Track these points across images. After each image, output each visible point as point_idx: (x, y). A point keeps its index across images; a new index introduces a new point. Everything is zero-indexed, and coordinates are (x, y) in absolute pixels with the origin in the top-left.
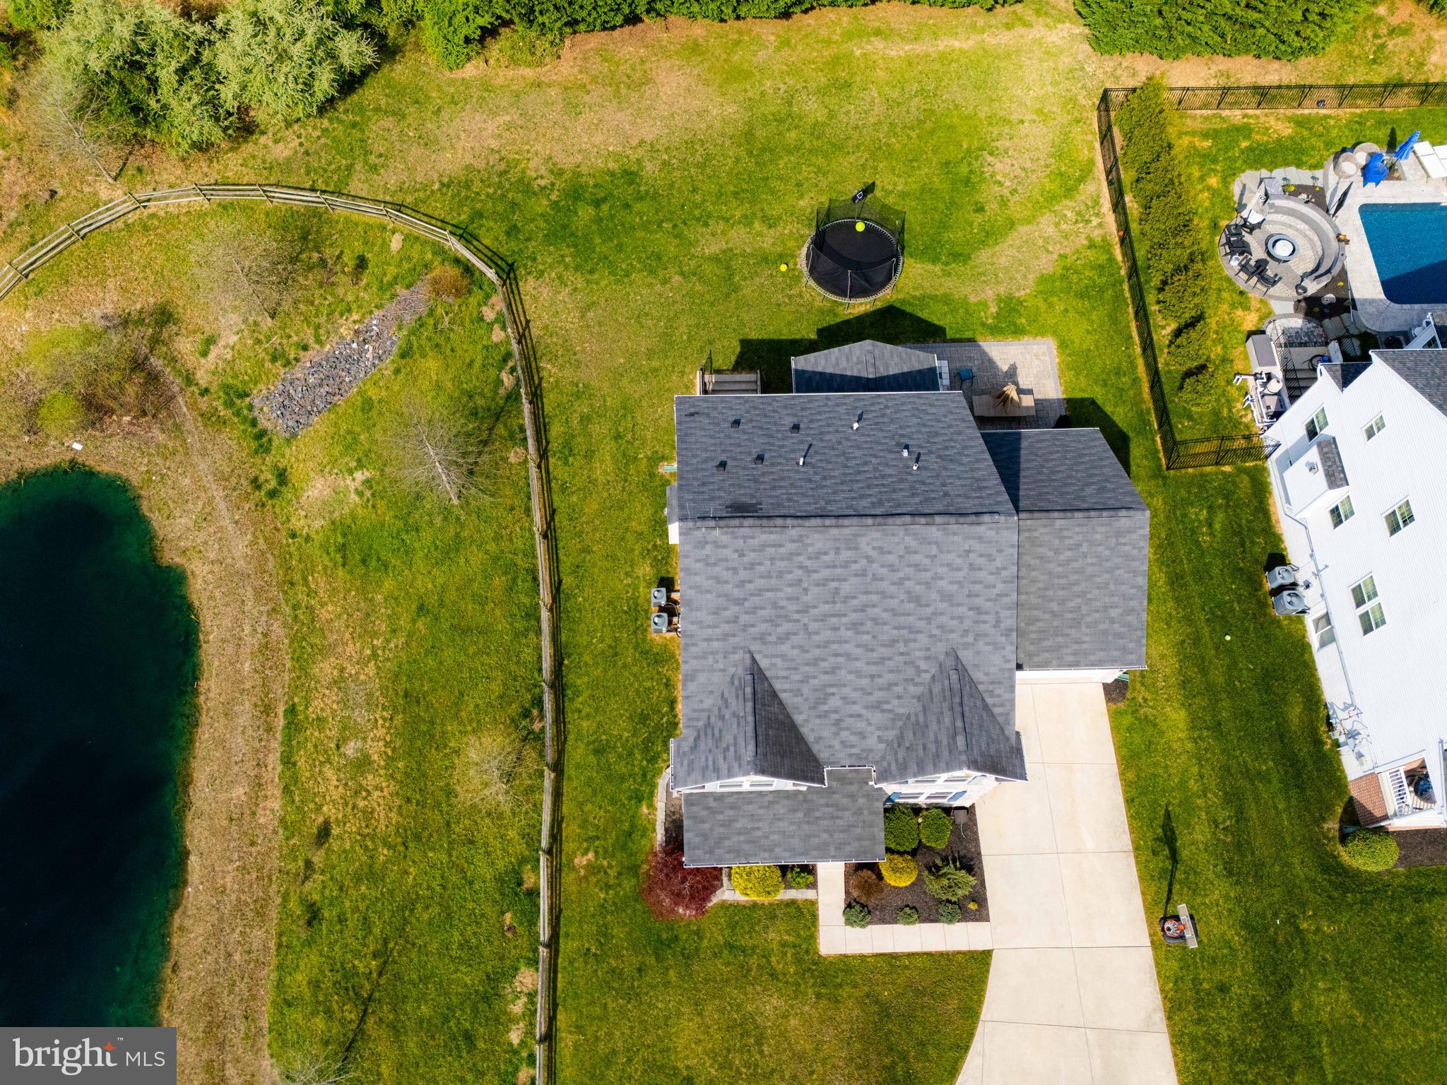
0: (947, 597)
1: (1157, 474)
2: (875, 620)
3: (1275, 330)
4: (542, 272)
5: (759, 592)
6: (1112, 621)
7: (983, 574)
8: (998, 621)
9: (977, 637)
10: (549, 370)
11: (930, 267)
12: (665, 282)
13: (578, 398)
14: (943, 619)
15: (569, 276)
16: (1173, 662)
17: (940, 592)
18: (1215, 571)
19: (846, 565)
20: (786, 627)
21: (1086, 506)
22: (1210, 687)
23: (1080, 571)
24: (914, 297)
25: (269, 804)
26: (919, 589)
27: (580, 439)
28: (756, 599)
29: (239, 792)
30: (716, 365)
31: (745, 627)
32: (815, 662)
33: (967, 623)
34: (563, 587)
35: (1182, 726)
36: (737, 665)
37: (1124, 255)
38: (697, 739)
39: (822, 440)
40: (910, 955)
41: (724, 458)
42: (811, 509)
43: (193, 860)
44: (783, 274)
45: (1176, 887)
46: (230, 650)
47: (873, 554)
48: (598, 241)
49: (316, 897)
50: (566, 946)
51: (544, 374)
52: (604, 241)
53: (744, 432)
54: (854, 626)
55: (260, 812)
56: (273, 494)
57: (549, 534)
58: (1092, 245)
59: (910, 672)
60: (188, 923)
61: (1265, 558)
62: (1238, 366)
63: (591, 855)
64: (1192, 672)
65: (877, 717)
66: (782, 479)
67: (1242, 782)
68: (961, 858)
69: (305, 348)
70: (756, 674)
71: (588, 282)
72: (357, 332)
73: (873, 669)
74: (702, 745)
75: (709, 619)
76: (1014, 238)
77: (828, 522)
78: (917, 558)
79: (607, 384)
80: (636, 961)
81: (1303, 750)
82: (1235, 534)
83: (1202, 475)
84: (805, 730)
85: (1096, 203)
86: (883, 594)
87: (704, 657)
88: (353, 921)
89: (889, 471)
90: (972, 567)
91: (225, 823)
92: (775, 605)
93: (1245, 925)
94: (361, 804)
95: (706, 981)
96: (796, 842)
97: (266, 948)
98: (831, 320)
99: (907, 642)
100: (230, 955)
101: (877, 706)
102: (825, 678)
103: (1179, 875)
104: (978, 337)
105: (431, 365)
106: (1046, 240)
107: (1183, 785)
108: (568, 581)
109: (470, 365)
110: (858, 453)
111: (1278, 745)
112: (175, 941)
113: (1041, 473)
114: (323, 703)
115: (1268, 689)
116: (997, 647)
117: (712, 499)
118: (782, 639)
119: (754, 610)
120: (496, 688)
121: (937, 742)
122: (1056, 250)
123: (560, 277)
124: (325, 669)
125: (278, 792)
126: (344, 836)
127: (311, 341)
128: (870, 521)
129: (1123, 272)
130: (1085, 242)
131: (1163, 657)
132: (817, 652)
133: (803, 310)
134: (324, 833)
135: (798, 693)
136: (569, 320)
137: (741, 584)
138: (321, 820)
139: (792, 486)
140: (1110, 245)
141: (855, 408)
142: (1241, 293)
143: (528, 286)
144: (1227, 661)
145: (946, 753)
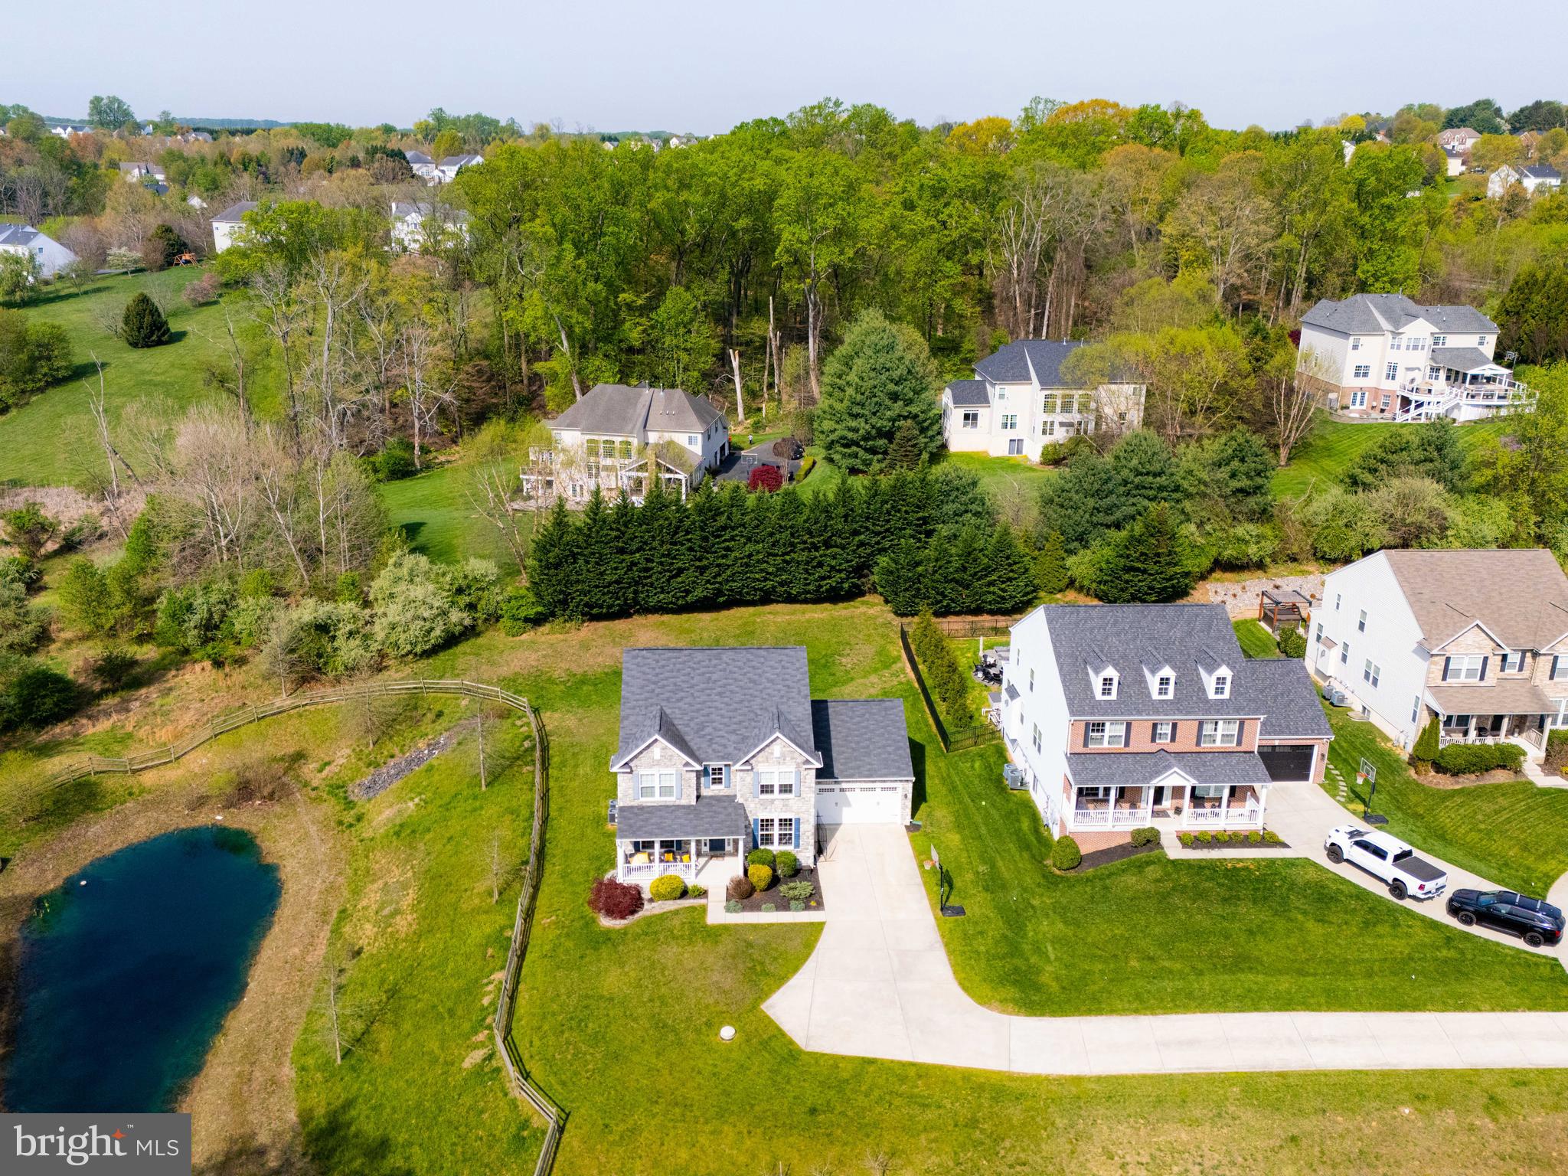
0: (769, 680)
1: (941, 755)
2: (732, 692)
4: (558, 709)
5: (667, 679)
6: (889, 753)
8: (799, 692)
9: (789, 699)
10: (555, 740)
13: (572, 747)
14: (769, 691)
15: (574, 709)
17: (767, 678)
18: (976, 783)
20: (681, 695)
22: (973, 824)
23: (866, 727)
25: (317, 952)
26: (755, 677)
27: (570, 761)
28: (664, 682)
29: (295, 949)
31: (658, 695)
32: (698, 710)
33: (783, 692)
34: (550, 816)
35: (957, 840)
36: (653, 713)
37: (919, 684)
43: (252, 986)
45: (952, 896)
47: (730, 662)
48: (594, 697)
49: (345, 981)
51: (551, 741)
54: (720, 694)
56: (352, 826)
58: (901, 684)
59: (752, 715)
60: (240, 1014)
64: (963, 819)
65: (733, 738)
67: (993, 855)
70: (663, 714)
73: (731, 715)
75: (638, 691)
76: (855, 683)
78: (753, 663)
83: (967, 751)
84: (691, 745)
85: (902, 669)
86: (736, 680)
87: (634, 709)
90: (783, 667)
91: (281, 966)
92: (675, 685)
93: (997, 907)
95: (628, 952)
97: (298, 1015)
99: (749, 701)
101: (734, 732)
102: (703, 719)
103: (954, 892)
106: (873, 684)
108: (553, 814)
109: (505, 741)
112: (228, 1024)
114: (369, 900)
115: (1009, 819)
116: (799, 703)
118: (679, 700)
119: (664, 686)
122: (879, 686)
123: (567, 710)
124: (373, 886)
125: (325, 945)
126: (373, 949)
129: (918, 690)
130: (897, 683)
132: (699, 706)
134: (357, 953)
135: (687, 725)
136: (571, 723)
137: (657, 675)
140: (911, 683)
142: (986, 686)
143: (546, 714)
144: (983, 812)
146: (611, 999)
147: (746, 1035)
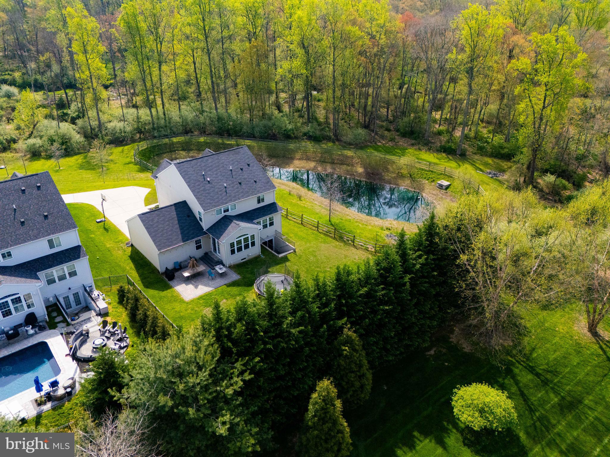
16: (113, 253)
22: (100, 251)
30: (293, 254)
39: (231, 180)
53: (251, 179)
66: (233, 164)
104: (214, 290)
107: (105, 238)
117: (244, 154)
131: (117, 253)
139: (229, 162)
141: (230, 196)
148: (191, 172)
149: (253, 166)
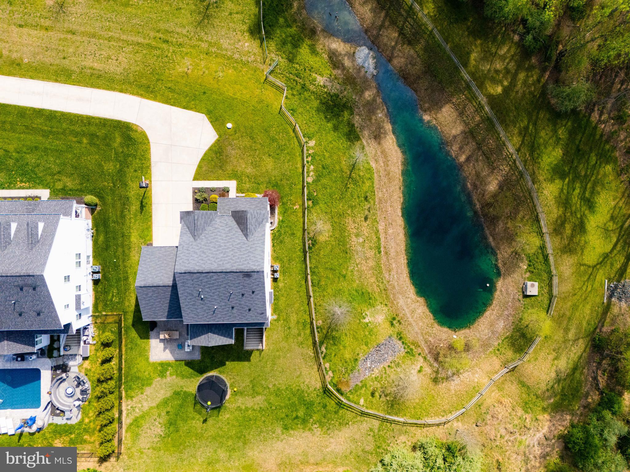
0: (195, 253)
1: (125, 313)
2: (215, 247)
3: (79, 359)
4: (315, 390)
5: (244, 254)
6: (150, 258)
7: (185, 258)
9: (189, 244)
10: (311, 353)
11: (187, 390)
12: (274, 385)
13: (302, 342)
14: (197, 248)
15: (306, 389)
16: (132, 255)
17: (197, 254)
18: (114, 281)
19: (221, 260)
20: (238, 246)
21: (153, 288)
22: (123, 246)
23: (157, 271)
24: (193, 378)
25: (382, 228)
26: (203, 255)
27: (301, 328)
28: (245, 252)
29: (390, 231)
30: (258, 352)
31: (249, 246)
32: (231, 238)
33: (191, 247)
34: (304, 281)
35: (133, 237)
36: (251, 238)
37: (121, 393)
38: (262, 222)
39: (225, 302)
40: (214, 180)
41: (253, 295)
42: (229, 275)
43: (400, 214)
44: (236, 387)
45: (142, 195)
46: (399, 271)
47: (213, 263)
48: (297, 402)
49: (366, 203)
50: (300, 186)
51: (312, 351)
52: (295, 402)
53: (247, 306)
54: (220, 246)
55: (384, 226)
56: (394, 319)
57: (309, 297)
58: (132, 397)
59: (207, 236)
60: (399, 199)
61: (99, 284)
62: (93, 348)
63: (295, 208)
64: (127, 251)
65: (216, 226)
66: (237, 287)
67: (120, 221)
68: (198, 202)
69: (389, 366)
70: (246, 235)
71: (299, 386)
72: (373, 371)
73: (217, 237)
74: (261, 220)
75: (257, 248)
76: (158, 401)
77: (225, 271)
78: (202, 262)
79: (293, 347)
80: (282, 182)
81: (101, 228)
82: (106, 292)
83: (112, 312)
84: (235, 223)
85: (127, 415)
86: (212, 253)
87: (259, 240)
88: (355, 197)
89: (207, 290)
90: (188, 260)
91: (393, 223)
92: (240, 251)
93: (126, 185)
94: (356, 225)
95: (265, 177)
96: (240, 202)
97: (378, 192)
98: (221, 369)
99: (207, 243)
100: (387, 191)
101: (216, 228)
102: (229, 235)
103: (141, 198)
104: (174, 362)
105: (348, 356)
106: (147, 400)
107: (135, 221)
108: (303, 282)
109: (335, 355)
110: (215, 297)
111: (108, 230)
112: (401, 195)
113: (163, 301)
114: (371, 253)
115: (107, 245)
117: (256, 279)
118: (239, 243)
119: (246, 250)
120: (322, 253)
121: (202, 218)
122: (144, 396)
123: (309, 388)
124: (371, 263)
125: (380, 230)
126: (360, 218)
127: (387, 368)
128: (214, 271)
129: (123, 386)
130: (134, 399)
131: (134, 256)
132: (230, 241)
133: (230, 373)
134: (366, 219)
135: (236, 231)
136: (305, 371)
137: (249, 256)
138: (367, 222)
139: (234, 284)
140: (126, 397)
141: (215, 316)
142: (87, 375)
143: (319, 385)
144: (117, 254)
145: (200, 215)
146: (269, 155)
147: (223, 124)
148: (189, 285)
149: (257, 294)
